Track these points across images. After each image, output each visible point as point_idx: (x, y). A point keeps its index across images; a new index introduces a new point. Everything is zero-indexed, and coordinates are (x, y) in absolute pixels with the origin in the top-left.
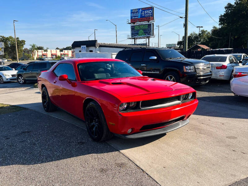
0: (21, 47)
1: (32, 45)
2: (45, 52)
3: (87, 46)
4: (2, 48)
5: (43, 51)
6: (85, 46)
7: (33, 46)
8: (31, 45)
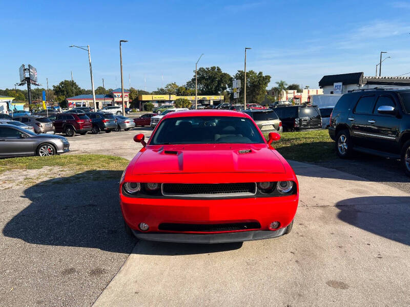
0: (264, 86)
1: (280, 82)
2: (299, 94)
3: (343, 84)
4: (237, 88)
5: (296, 91)
6: (341, 84)
7: (281, 84)
8: (277, 83)
